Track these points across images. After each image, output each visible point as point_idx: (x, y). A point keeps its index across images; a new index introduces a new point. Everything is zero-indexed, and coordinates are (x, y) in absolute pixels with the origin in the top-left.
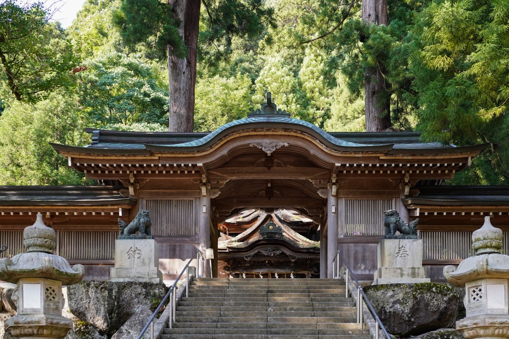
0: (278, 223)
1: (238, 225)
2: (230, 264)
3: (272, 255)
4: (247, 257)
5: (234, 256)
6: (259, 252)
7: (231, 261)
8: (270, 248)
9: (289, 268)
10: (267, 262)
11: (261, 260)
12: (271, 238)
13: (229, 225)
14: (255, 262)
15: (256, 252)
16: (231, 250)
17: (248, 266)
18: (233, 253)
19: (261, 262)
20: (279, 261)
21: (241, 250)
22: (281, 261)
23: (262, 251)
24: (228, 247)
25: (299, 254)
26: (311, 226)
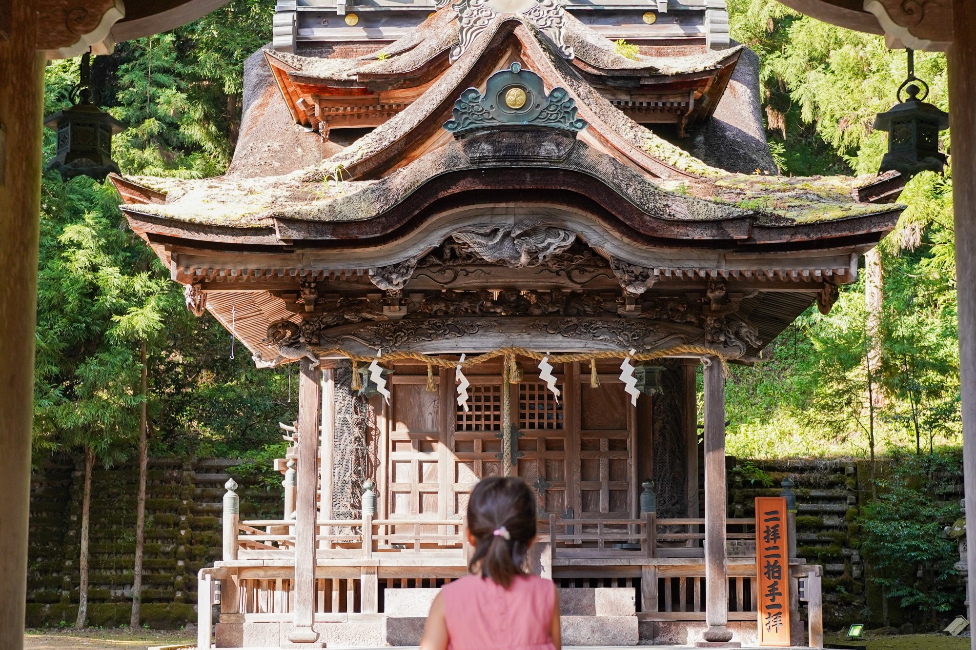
0: (554, 78)
1: (364, 92)
2: (300, 309)
3: (524, 259)
4: (385, 273)
5: (317, 268)
6: (449, 240)
7: (308, 295)
8: (511, 221)
9: (613, 331)
10: (496, 294)
11: (463, 283)
12: (517, 159)
13: (324, 90)
14: (433, 296)
15: (435, 240)
16: (295, 235)
17: (394, 321)
18: (308, 251)
19: (467, 294)
20: (558, 288)
21: (354, 233)
22: (570, 286)
23: (465, 238)
24: (281, 218)
25: (667, 251)
26: (697, 94)
